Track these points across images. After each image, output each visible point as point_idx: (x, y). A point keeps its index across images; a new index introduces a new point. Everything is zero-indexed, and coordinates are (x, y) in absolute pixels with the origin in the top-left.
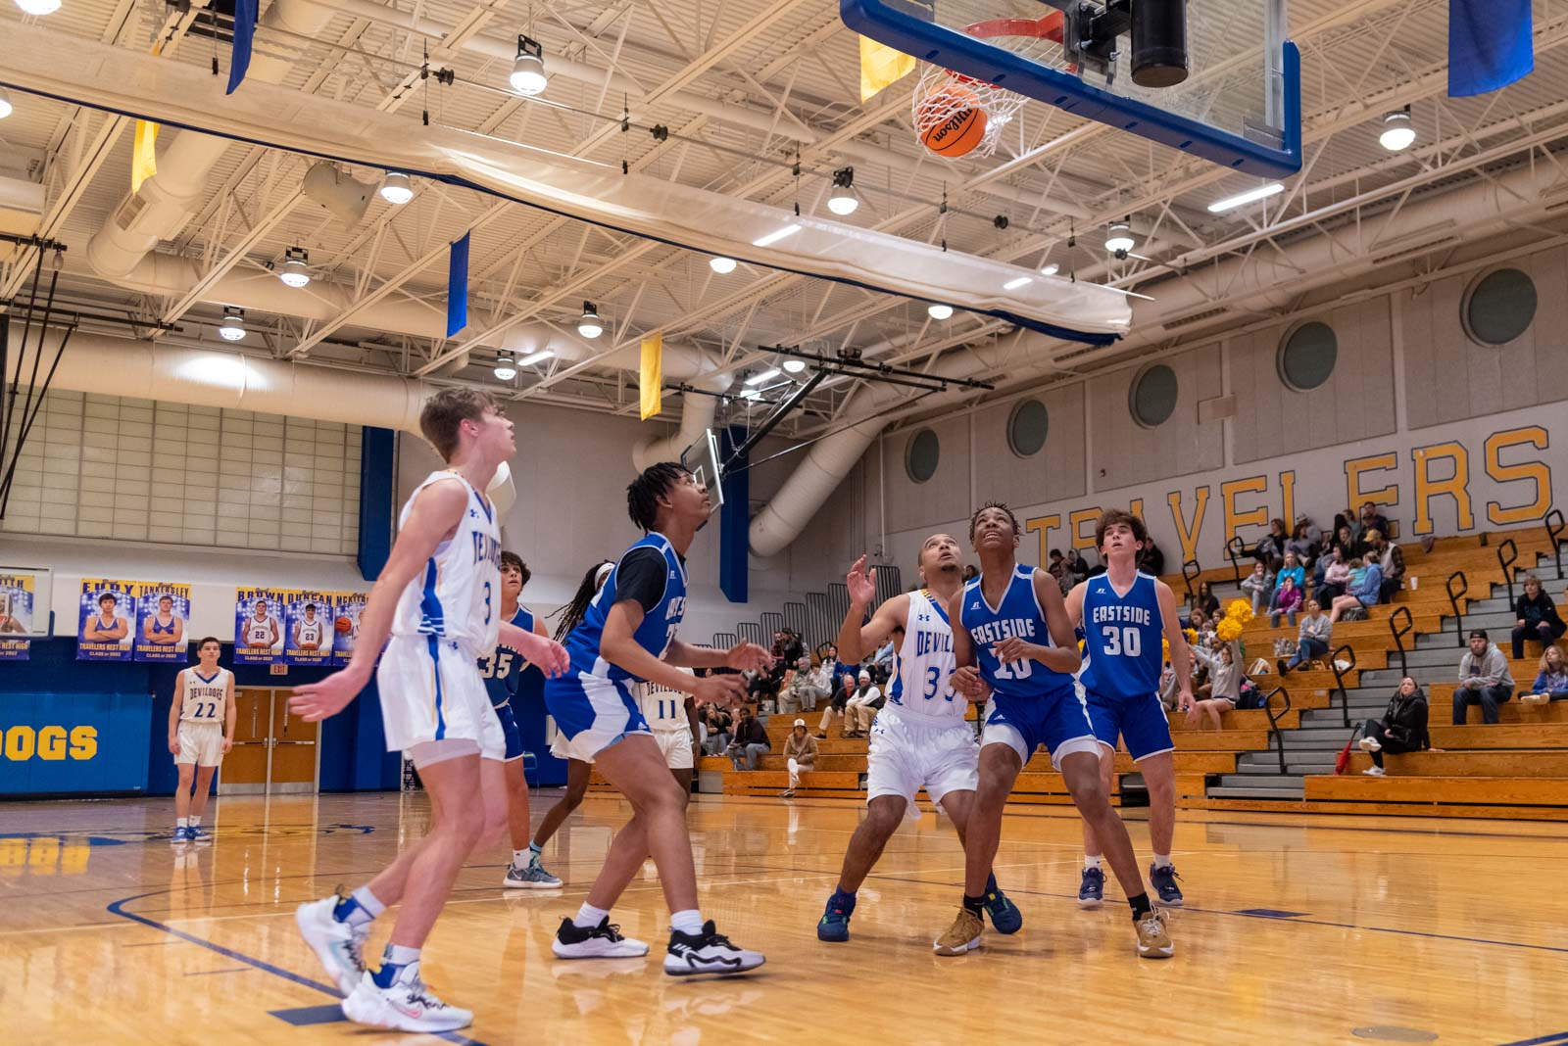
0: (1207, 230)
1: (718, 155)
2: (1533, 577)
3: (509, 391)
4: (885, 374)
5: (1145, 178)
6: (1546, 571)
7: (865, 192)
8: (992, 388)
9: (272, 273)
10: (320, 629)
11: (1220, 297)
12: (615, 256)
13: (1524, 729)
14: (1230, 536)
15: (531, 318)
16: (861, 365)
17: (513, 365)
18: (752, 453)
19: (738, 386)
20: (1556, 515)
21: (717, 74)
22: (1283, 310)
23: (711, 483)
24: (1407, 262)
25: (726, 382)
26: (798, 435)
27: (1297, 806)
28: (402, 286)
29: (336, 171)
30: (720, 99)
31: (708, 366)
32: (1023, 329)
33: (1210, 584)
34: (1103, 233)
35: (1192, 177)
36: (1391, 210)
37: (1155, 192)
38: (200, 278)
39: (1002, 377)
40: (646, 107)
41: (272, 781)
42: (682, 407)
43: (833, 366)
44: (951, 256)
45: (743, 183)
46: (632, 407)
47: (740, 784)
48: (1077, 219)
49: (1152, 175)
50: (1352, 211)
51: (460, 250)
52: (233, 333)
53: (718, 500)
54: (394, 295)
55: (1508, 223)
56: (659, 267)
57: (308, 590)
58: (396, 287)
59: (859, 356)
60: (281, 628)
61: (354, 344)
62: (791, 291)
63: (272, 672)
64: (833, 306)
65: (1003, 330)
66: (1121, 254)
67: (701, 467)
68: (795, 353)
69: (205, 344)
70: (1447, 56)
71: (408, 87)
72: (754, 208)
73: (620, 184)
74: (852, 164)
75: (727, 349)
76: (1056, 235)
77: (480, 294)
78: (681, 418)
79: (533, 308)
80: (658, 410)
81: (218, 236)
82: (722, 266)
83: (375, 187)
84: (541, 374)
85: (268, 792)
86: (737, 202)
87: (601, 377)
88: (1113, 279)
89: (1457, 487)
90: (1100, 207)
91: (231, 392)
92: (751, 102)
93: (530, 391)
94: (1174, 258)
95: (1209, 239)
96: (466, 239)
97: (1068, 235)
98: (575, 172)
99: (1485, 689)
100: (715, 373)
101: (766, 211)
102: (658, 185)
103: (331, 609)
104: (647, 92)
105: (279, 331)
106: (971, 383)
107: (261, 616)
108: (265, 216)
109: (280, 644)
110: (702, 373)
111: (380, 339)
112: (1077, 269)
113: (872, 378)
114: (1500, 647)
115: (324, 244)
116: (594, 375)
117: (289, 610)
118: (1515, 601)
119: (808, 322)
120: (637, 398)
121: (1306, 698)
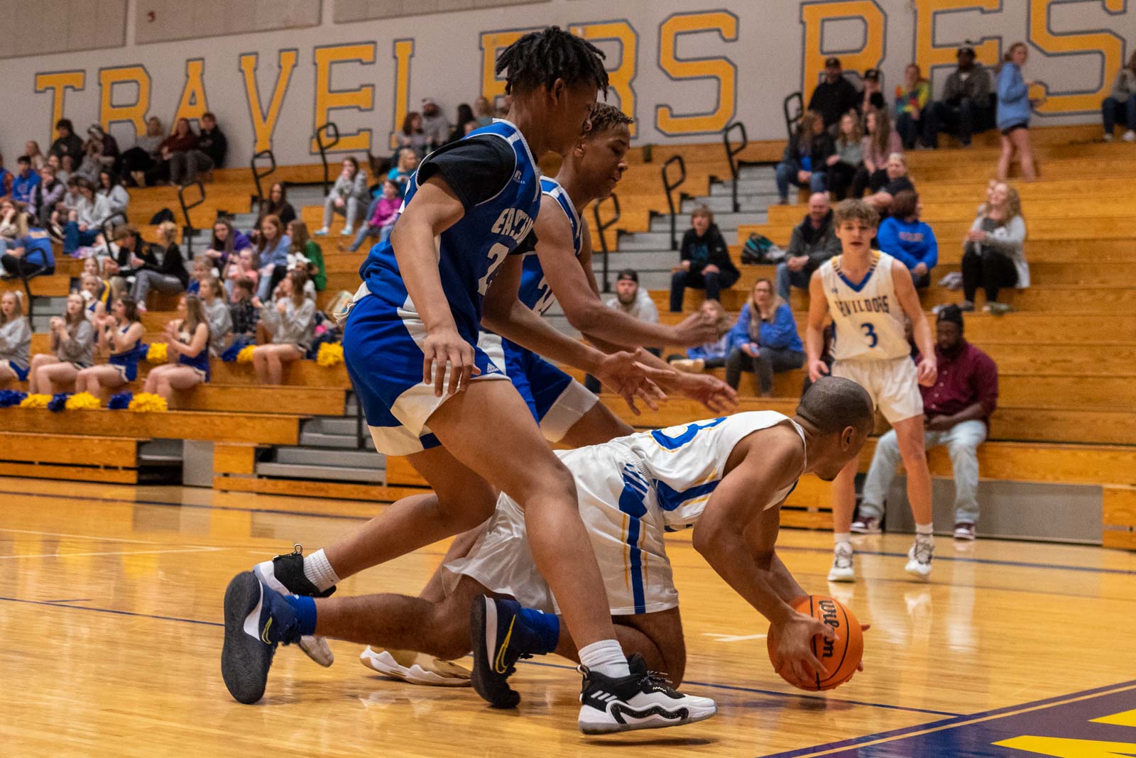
2: (705, 206)
6: (719, 201)
14: (321, 122)
20: (738, 129)
27: (375, 492)
33: (286, 185)
114: (652, 295)
118: (679, 237)
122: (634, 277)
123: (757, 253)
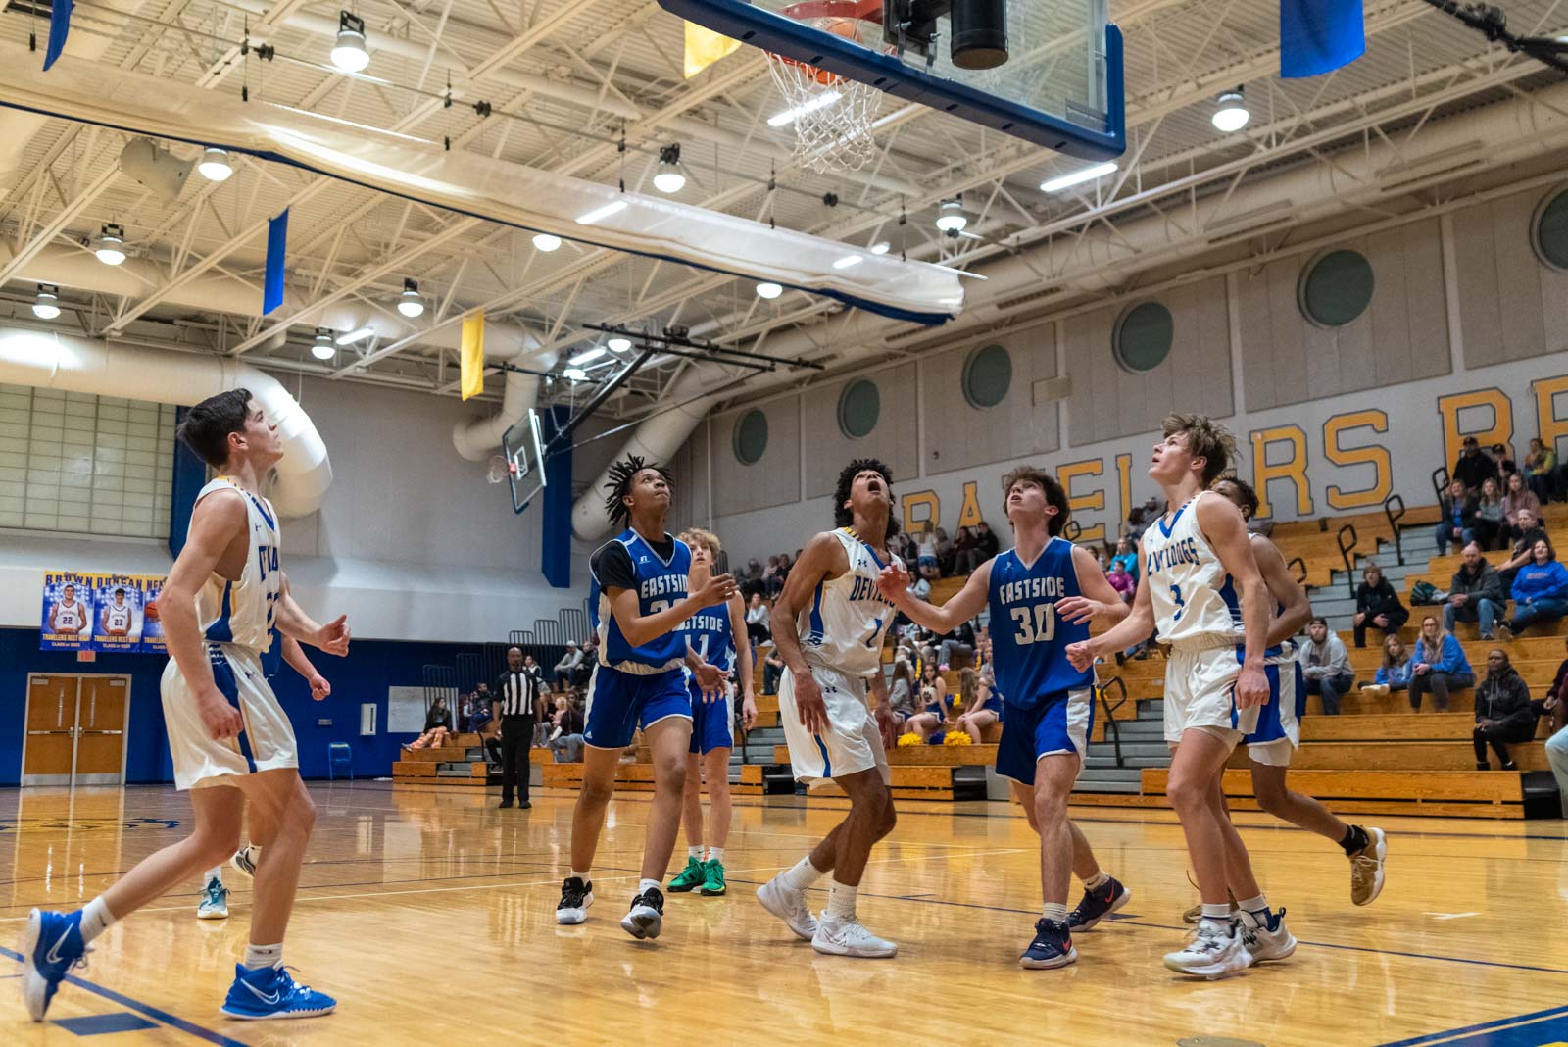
0: (1041, 208)
1: (542, 132)
2: (1373, 563)
3: (327, 370)
4: (712, 353)
5: (976, 156)
6: (1386, 558)
7: (692, 169)
8: (822, 368)
9: (86, 249)
10: (130, 615)
11: (1054, 276)
12: (437, 233)
13: (1365, 720)
15: (351, 296)
16: (688, 344)
17: (332, 344)
18: (577, 433)
19: (561, 365)
20: (1396, 501)
21: (543, 50)
22: (1117, 290)
23: (533, 465)
24: (1243, 243)
25: (549, 360)
26: (623, 415)
27: (1134, 800)
28: (220, 263)
29: (154, 148)
30: (545, 75)
31: (531, 344)
32: (854, 308)
34: (935, 211)
35: (1025, 155)
36: (1224, 191)
37: (987, 169)
38: (14, 254)
39: (832, 357)
40: (468, 83)
41: (78, 772)
42: (504, 386)
43: (659, 345)
44: (781, 234)
45: (568, 160)
46: (453, 386)
47: (560, 777)
48: (909, 197)
49: (984, 153)
50: (1187, 191)
51: (278, 227)
52: (47, 311)
53: (540, 482)
54: (211, 272)
55: (1343, 203)
56: (481, 244)
57: (118, 574)
58: (213, 264)
59: (685, 335)
60: (89, 613)
61: (170, 322)
62: (616, 269)
63: (80, 659)
64: (660, 284)
65: (832, 309)
66: (953, 233)
67: (523, 449)
68: (621, 331)
69: (19, 322)
70: (1278, 37)
71: (228, 63)
72: (578, 185)
73: (442, 161)
74: (679, 141)
75: (551, 327)
76: (886, 213)
77: (299, 271)
78: (502, 398)
79: (353, 286)
80: (480, 390)
81: (33, 214)
82: (546, 244)
83: (193, 163)
84: (360, 353)
85: (73, 783)
86: (561, 178)
87: (421, 355)
88: (945, 258)
89: (1295, 471)
90: (931, 185)
91: (45, 371)
92: (578, 78)
93: (349, 370)
94: (1007, 236)
95: (1043, 218)
96: (284, 216)
97: (899, 213)
98: (395, 148)
99: (1325, 679)
100: (538, 352)
101: (590, 188)
102: (481, 161)
103: (141, 594)
104: (470, 68)
105: (94, 308)
106: (800, 363)
107: (70, 601)
108: (81, 192)
109: (88, 629)
110: (525, 351)
111: (197, 317)
112: (908, 247)
113: (699, 358)
114: (1340, 635)
115: (141, 220)
116: (415, 353)
117: (98, 595)
118: (1356, 588)
119: (634, 299)
120: (458, 377)
121: (1144, 687)
122: (1323, 622)
123: (1423, 596)
